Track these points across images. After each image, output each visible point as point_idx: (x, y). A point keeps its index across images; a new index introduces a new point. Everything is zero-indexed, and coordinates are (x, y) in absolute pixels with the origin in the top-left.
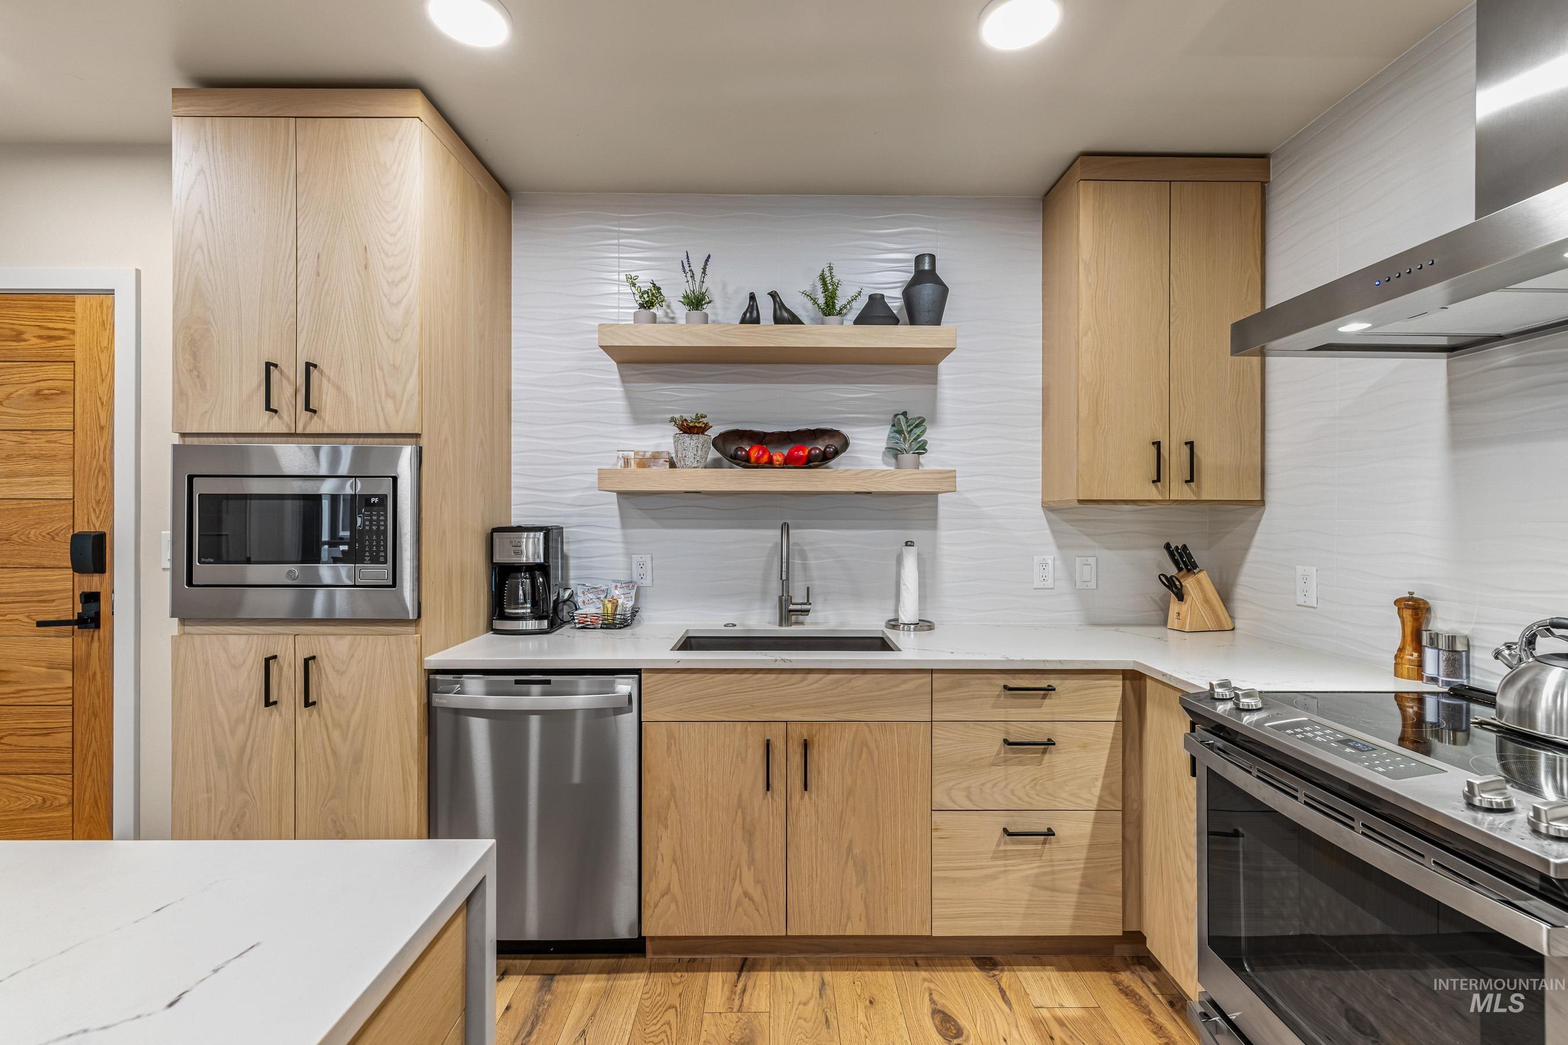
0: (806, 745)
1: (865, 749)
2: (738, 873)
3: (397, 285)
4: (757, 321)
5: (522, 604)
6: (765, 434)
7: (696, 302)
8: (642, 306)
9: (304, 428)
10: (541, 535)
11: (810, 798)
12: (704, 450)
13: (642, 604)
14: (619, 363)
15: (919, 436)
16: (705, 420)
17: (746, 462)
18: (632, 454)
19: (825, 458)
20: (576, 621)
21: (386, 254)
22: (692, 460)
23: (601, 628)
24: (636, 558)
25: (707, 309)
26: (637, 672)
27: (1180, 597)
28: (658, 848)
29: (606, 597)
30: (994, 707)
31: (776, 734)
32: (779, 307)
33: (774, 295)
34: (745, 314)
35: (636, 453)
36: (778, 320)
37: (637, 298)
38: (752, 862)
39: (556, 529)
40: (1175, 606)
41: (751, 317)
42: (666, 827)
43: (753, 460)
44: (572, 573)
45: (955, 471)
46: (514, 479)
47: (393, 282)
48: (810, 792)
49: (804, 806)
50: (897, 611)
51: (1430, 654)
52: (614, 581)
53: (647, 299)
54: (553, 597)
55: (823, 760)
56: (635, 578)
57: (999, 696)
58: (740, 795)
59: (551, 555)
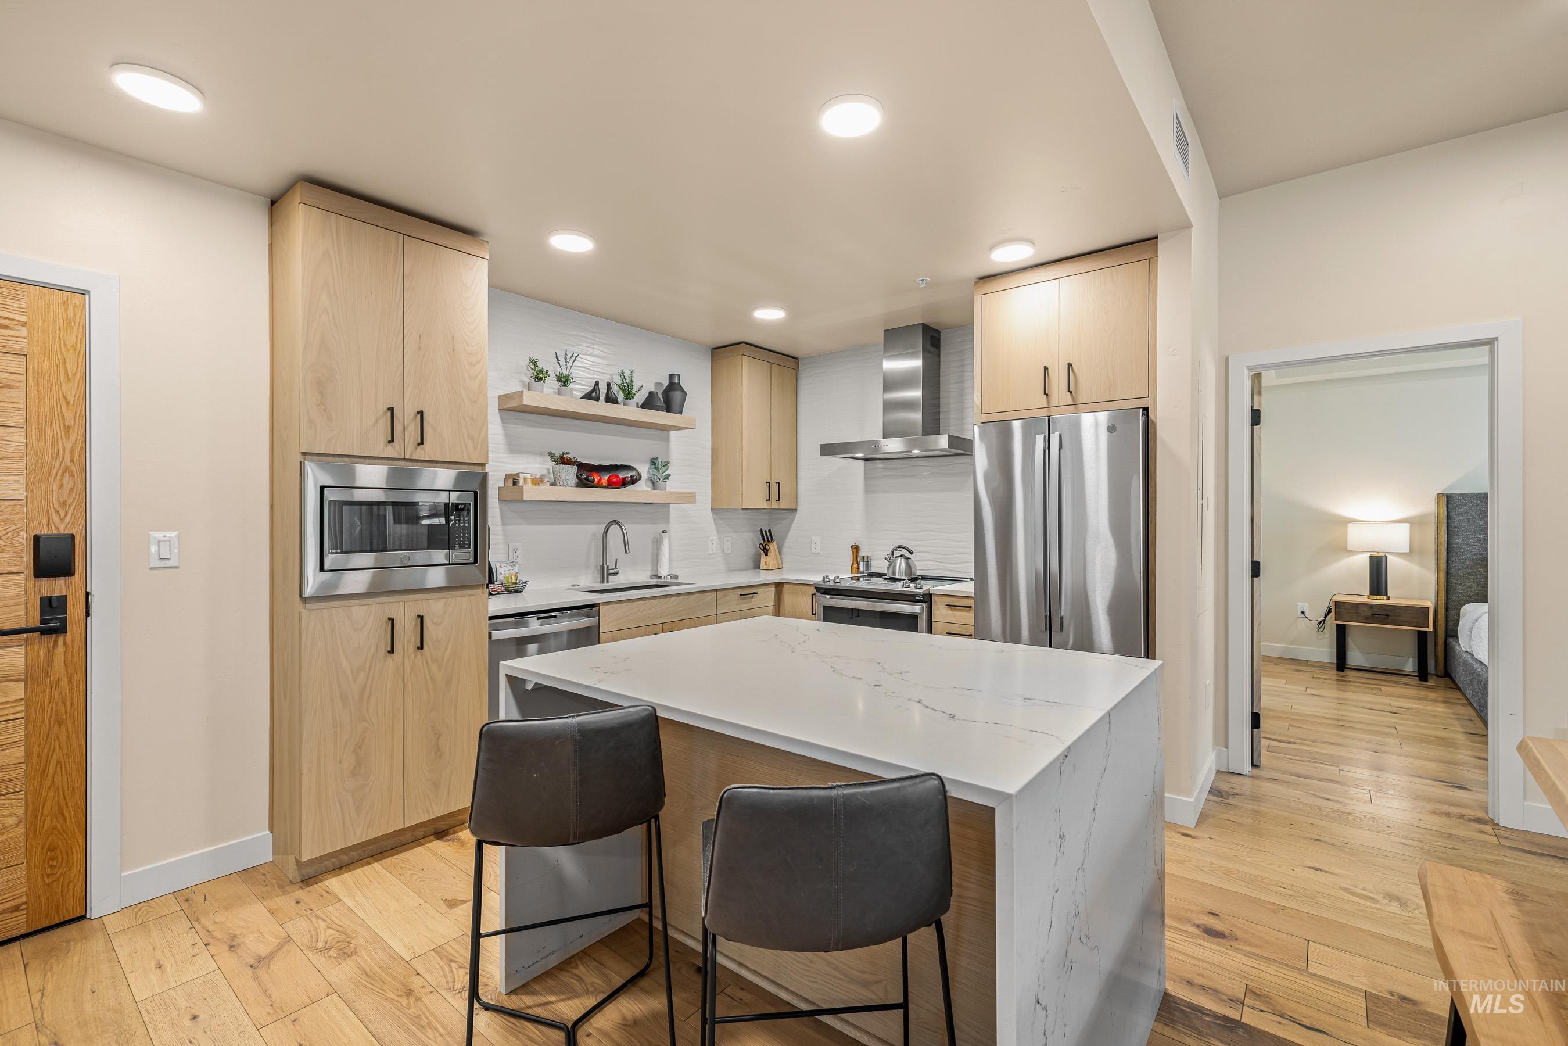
3: (474, 366)
4: (597, 398)
7: (564, 381)
9: (411, 455)
12: (574, 476)
17: (588, 484)
18: (528, 476)
19: (623, 483)
21: (467, 344)
26: (598, 605)
27: (766, 554)
30: (737, 604)
32: (611, 392)
33: (607, 385)
34: (590, 393)
36: (607, 399)
40: (763, 558)
41: (595, 396)
45: (695, 493)
47: (471, 363)
50: (657, 570)
51: (861, 564)
52: (498, 562)
57: (738, 599)
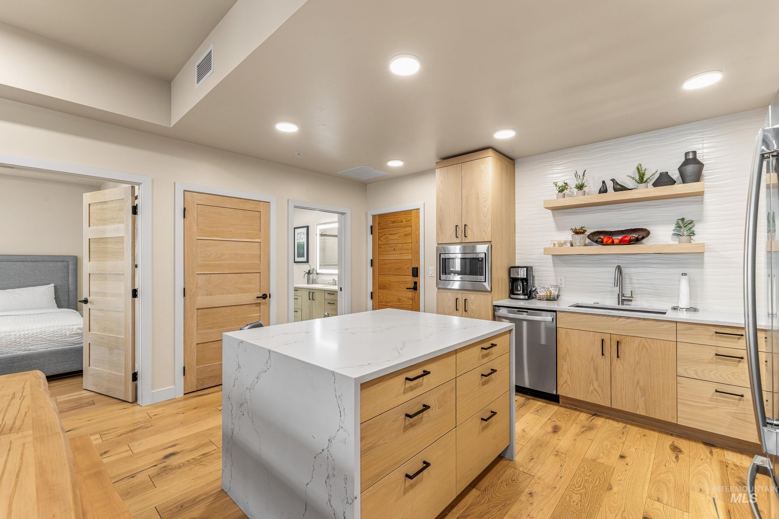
0: (618, 342)
1: (644, 348)
2: (592, 382)
4: (606, 191)
5: (519, 291)
6: (611, 232)
7: (580, 187)
8: (559, 192)
9: (464, 241)
10: (525, 269)
11: (620, 362)
12: (583, 240)
13: (561, 294)
14: (552, 210)
15: (691, 228)
16: (584, 229)
17: (602, 243)
18: (556, 242)
19: (638, 240)
20: (537, 297)
21: (483, 194)
22: (579, 243)
23: (546, 300)
24: (559, 278)
25: (585, 189)
26: (555, 311)
28: (563, 367)
29: (548, 290)
30: (709, 339)
31: (607, 338)
32: (616, 184)
33: (613, 180)
34: (600, 189)
35: (558, 242)
36: (616, 190)
37: (558, 189)
38: (597, 379)
39: (530, 267)
41: (603, 190)
42: (565, 362)
43: (604, 242)
44: (536, 282)
46: (517, 251)
47: (484, 201)
48: (621, 359)
49: (618, 365)
52: (551, 285)
53: (561, 189)
54: (529, 290)
55: (626, 349)
56: (559, 284)
57: (712, 335)
58: (592, 356)
59: (528, 276)
